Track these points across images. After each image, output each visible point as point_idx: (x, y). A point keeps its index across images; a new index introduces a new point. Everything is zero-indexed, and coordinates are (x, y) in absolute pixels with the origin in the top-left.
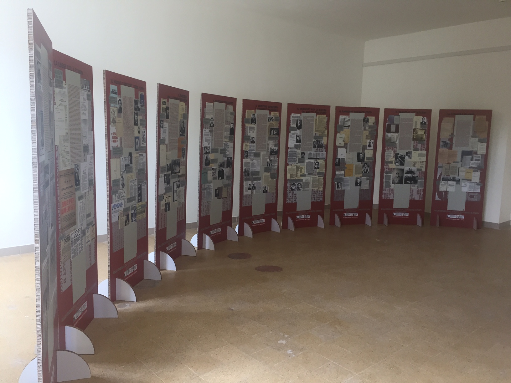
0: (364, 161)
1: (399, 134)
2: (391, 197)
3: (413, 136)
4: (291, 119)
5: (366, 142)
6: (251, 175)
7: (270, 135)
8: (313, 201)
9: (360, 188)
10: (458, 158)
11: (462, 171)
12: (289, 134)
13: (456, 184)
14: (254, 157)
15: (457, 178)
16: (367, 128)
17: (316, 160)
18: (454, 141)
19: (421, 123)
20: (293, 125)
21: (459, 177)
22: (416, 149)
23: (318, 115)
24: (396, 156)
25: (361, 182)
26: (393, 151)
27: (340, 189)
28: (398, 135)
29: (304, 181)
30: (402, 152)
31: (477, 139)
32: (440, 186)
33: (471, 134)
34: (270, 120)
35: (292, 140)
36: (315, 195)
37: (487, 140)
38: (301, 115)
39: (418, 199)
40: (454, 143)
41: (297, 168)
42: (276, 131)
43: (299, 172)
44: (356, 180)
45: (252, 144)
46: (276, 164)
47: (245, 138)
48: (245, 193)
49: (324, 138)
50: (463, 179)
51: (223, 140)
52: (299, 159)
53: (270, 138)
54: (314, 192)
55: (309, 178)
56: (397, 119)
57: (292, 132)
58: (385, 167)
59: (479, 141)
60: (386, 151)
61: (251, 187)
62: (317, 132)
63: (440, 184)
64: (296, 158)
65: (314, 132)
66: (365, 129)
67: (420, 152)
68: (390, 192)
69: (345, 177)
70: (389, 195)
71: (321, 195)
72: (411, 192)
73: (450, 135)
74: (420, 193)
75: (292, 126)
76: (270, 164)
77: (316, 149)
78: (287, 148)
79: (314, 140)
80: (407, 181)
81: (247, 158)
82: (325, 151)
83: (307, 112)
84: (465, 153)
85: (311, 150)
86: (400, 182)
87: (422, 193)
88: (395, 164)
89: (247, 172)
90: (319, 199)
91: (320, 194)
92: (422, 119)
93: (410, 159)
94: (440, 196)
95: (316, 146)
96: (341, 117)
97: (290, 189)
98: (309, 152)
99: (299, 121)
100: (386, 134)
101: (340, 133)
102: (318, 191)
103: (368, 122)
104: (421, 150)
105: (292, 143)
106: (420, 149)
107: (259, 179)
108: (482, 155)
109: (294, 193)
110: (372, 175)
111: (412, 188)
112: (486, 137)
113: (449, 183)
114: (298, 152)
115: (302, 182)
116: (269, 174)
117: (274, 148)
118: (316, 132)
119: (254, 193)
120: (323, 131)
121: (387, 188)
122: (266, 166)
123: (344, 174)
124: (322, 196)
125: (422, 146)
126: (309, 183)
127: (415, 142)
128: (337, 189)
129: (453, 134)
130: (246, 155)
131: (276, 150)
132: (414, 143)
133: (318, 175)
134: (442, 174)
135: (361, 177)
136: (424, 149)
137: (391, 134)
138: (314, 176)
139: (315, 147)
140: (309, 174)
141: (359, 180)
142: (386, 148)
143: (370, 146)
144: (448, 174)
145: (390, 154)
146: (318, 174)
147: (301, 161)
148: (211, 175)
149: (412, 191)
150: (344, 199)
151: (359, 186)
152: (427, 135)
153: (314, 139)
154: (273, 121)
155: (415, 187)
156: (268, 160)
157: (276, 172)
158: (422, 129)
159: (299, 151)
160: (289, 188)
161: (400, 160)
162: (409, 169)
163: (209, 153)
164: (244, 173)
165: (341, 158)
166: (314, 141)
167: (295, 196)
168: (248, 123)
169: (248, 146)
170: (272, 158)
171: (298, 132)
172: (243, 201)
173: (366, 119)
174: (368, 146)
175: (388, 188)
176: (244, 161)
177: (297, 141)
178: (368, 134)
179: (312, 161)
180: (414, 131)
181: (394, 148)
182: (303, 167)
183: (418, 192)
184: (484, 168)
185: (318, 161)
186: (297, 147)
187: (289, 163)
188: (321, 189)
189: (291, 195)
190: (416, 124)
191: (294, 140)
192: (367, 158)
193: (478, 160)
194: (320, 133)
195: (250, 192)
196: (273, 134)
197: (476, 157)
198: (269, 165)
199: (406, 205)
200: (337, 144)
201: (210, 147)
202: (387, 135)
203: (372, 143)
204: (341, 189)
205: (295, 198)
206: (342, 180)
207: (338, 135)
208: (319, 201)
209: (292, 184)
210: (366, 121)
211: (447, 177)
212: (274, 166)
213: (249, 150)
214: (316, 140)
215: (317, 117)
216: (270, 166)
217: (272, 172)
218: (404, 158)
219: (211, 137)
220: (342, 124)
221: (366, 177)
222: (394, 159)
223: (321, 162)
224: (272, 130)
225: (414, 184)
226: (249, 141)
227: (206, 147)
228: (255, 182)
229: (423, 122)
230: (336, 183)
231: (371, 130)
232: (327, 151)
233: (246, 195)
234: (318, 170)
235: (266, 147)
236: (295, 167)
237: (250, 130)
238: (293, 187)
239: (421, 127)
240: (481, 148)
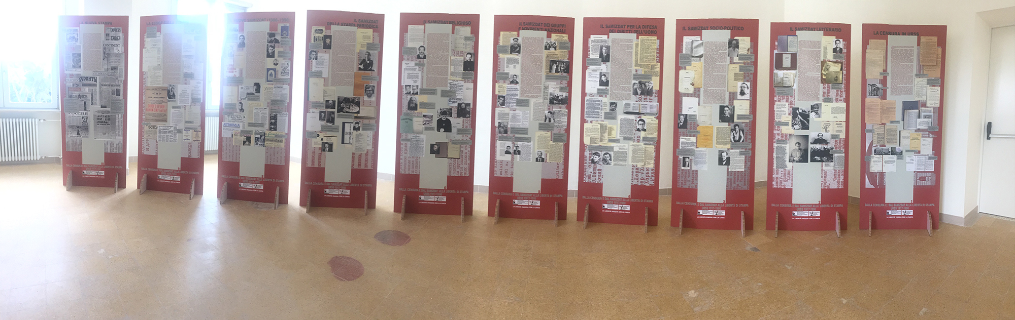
0: (733, 122)
1: (797, 71)
2: (788, 185)
3: (822, 74)
4: (590, 44)
5: (735, 87)
6: (511, 133)
7: (550, 72)
8: (634, 183)
9: (728, 169)
10: (898, 116)
11: (904, 137)
12: (587, 72)
13: (898, 159)
14: (517, 106)
15: (898, 149)
16: (736, 59)
17: (638, 116)
18: (889, 85)
19: (835, 50)
20: (594, 55)
21: (901, 148)
22: (828, 100)
23: (640, 37)
24: (795, 113)
25: (728, 159)
26: (789, 103)
27: (689, 168)
28: (796, 73)
29: (616, 149)
30: (805, 106)
31: (925, 80)
32: (872, 164)
33: (915, 72)
34: (550, 47)
35: (592, 81)
36: (639, 174)
37: (940, 82)
38: (608, 38)
39: (836, 187)
40: (888, 88)
41: (603, 128)
42: (563, 66)
43: (606, 135)
44: (719, 155)
45: (513, 86)
46: (565, 119)
47: (498, 76)
48: (499, 157)
49: (653, 78)
50: (907, 151)
51: (447, 78)
52: (606, 113)
53: (548, 78)
54: (636, 170)
55: (626, 145)
56: (795, 43)
57: (591, 67)
58: (775, 132)
59: (928, 84)
60: (776, 103)
61: (511, 151)
62: (639, 68)
63: (870, 160)
64: (599, 111)
65: (634, 68)
66: (732, 62)
67: (834, 104)
68: (785, 176)
69: (697, 148)
70: (785, 181)
71: (650, 175)
72: (823, 176)
73: (881, 74)
74: (839, 177)
75: (591, 57)
76: (550, 119)
77: (638, 96)
78: (584, 94)
79: (634, 82)
80: (816, 157)
81: (503, 106)
82: (657, 101)
83: (619, 32)
84: (909, 106)
85: (628, 97)
86: (804, 159)
87: (842, 177)
88: (792, 126)
89: (503, 128)
90: (646, 181)
91: (648, 173)
92: (836, 43)
93: (819, 117)
94: (873, 181)
95: (639, 92)
96: (687, 39)
97: (591, 161)
98: (624, 102)
99: (604, 48)
100: (775, 71)
101: (685, 69)
102: (645, 169)
103: (738, 47)
104: (837, 101)
105: (593, 86)
106: (834, 99)
107: (528, 140)
108: (934, 108)
109: (598, 168)
110: (750, 146)
111: (824, 168)
112: (939, 76)
113: (886, 157)
114: (603, 101)
115: (613, 151)
116: (549, 134)
117: (558, 93)
118: (637, 68)
119: (518, 160)
120: (652, 65)
121: (779, 169)
122: (543, 122)
123: (696, 143)
124: (653, 178)
125: (837, 93)
126: (626, 154)
127: (826, 86)
128: (683, 168)
129: (885, 71)
130: (501, 101)
131: (564, 97)
132: (824, 88)
133: (644, 142)
134: (874, 142)
135: (728, 149)
136: (841, 98)
137: (785, 71)
138: (635, 143)
139: (635, 93)
140: (625, 139)
141: (724, 154)
142: (775, 99)
143: (742, 93)
144: (883, 144)
145: (783, 109)
146: (643, 140)
147: (611, 115)
148: (422, 123)
149: (825, 174)
150: (696, 186)
151: (724, 165)
152: (845, 72)
153: (634, 79)
154: (555, 50)
155: (830, 167)
156: (546, 112)
157: (563, 132)
158: (837, 62)
159: (606, 100)
160: (588, 158)
161: (802, 119)
162: (818, 136)
163: (417, 93)
164: (497, 129)
165: (690, 115)
166: (634, 84)
167: (599, 173)
168: (505, 52)
169: (504, 88)
170: (554, 110)
171: (604, 68)
172: (495, 169)
173: (734, 42)
174: (739, 93)
175: (782, 170)
176: (498, 110)
177: (602, 83)
178: (738, 71)
179: (632, 117)
180: (822, 66)
181: (790, 98)
182: (615, 127)
183: (835, 175)
184: (938, 130)
185: (643, 117)
186: (600, 93)
187: (587, 119)
188: (651, 166)
189: (591, 170)
190: (825, 53)
191: (595, 81)
192: (738, 115)
193: (929, 117)
194: (646, 70)
195: (508, 157)
196: (557, 71)
197: (925, 112)
198: (548, 120)
199: (816, 199)
200: (681, 90)
201: (417, 86)
202: (777, 74)
203: (748, 88)
204: (691, 168)
205: (599, 176)
206: (691, 152)
207: (682, 72)
208: (647, 184)
209: (593, 154)
210: (733, 45)
211: (881, 148)
212: (560, 122)
213: (507, 95)
214: (637, 82)
215: (639, 40)
216: (550, 121)
217: (556, 131)
218: (808, 116)
219: (420, 72)
220: (689, 53)
221: (738, 151)
222: (790, 117)
223: (650, 120)
224: (555, 65)
225: (828, 161)
226: (506, 81)
227: (410, 86)
228: (519, 144)
229: (837, 47)
230: (681, 157)
231: (744, 63)
232: (660, 101)
233: (502, 162)
234: (642, 134)
235: (542, 90)
236: (599, 125)
237: (508, 63)
238: (595, 158)
239: (835, 57)
240: (931, 96)
